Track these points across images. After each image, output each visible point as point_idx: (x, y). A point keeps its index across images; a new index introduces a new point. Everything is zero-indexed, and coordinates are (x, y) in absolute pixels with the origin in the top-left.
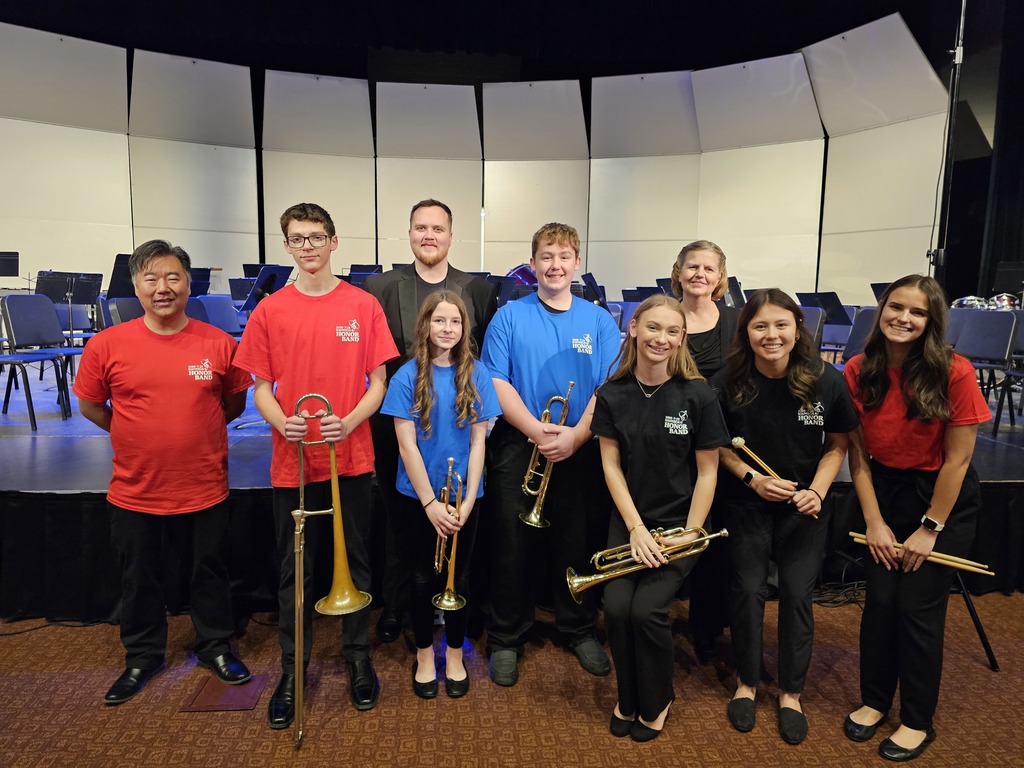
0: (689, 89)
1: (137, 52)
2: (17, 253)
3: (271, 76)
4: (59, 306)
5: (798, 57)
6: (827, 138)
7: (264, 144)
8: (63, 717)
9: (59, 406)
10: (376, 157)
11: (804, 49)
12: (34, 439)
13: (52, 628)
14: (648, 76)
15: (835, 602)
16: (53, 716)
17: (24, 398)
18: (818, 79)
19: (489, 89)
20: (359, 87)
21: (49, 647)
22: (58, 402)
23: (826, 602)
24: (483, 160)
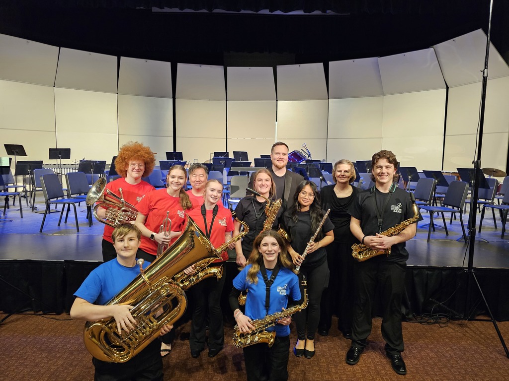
0: (377, 66)
1: (122, 58)
2: (70, 149)
3: (180, 66)
4: (88, 174)
5: (431, 50)
6: (447, 88)
7: (177, 96)
9: (87, 219)
10: (227, 100)
11: (434, 46)
12: (78, 236)
14: (357, 60)
15: (428, 323)
17: (74, 216)
18: (442, 60)
19: (280, 68)
20: (220, 69)
22: (87, 218)
23: (424, 322)
24: (277, 101)
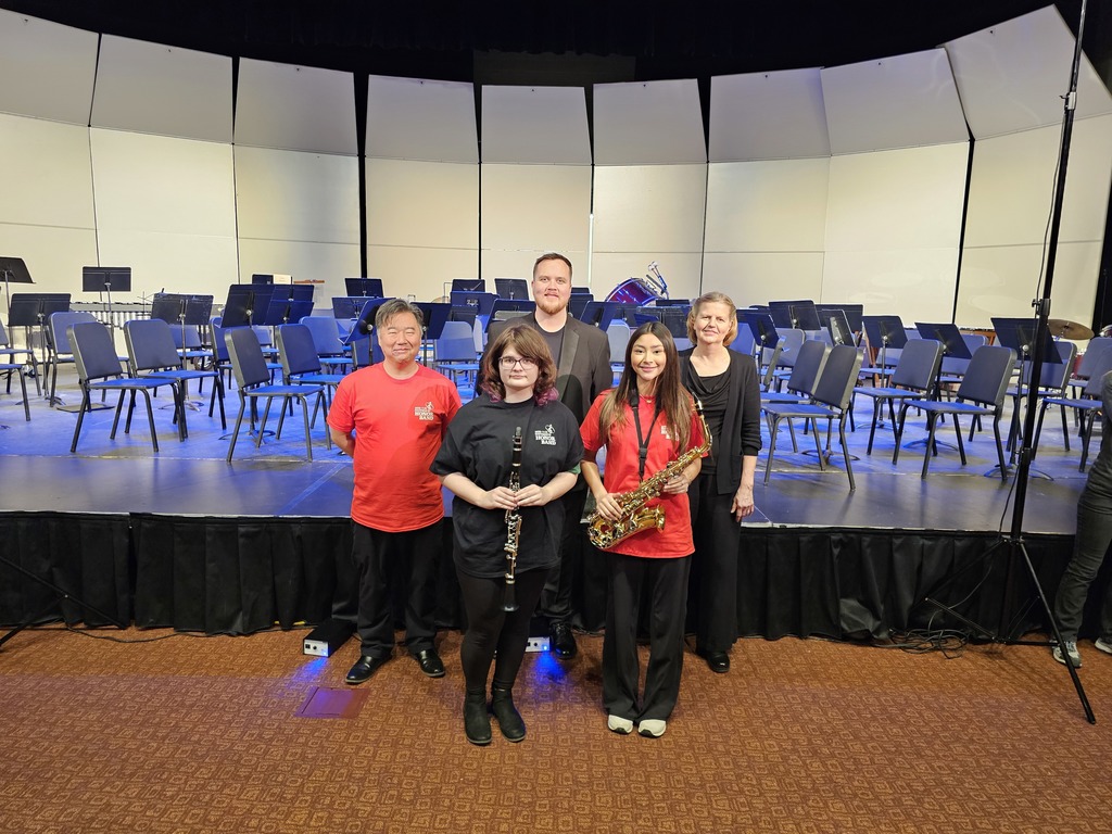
0: (818, 87)
1: (242, 60)
2: (129, 269)
3: (375, 81)
4: (173, 326)
5: (940, 52)
6: (972, 141)
7: (368, 151)
8: (195, 716)
9: (175, 426)
10: (480, 163)
11: (947, 44)
12: (156, 461)
13: (179, 637)
14: (773, 74)
15: (920, 649)
16: (186, 714)
18: (963, 76)
19: (600, 90)
20: (465, 90)
21: (178, 654)
22: (175, 422)
23: (911, 648)
24: (593, 165)
